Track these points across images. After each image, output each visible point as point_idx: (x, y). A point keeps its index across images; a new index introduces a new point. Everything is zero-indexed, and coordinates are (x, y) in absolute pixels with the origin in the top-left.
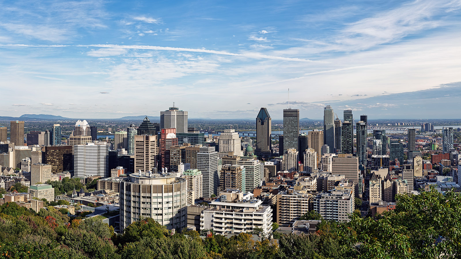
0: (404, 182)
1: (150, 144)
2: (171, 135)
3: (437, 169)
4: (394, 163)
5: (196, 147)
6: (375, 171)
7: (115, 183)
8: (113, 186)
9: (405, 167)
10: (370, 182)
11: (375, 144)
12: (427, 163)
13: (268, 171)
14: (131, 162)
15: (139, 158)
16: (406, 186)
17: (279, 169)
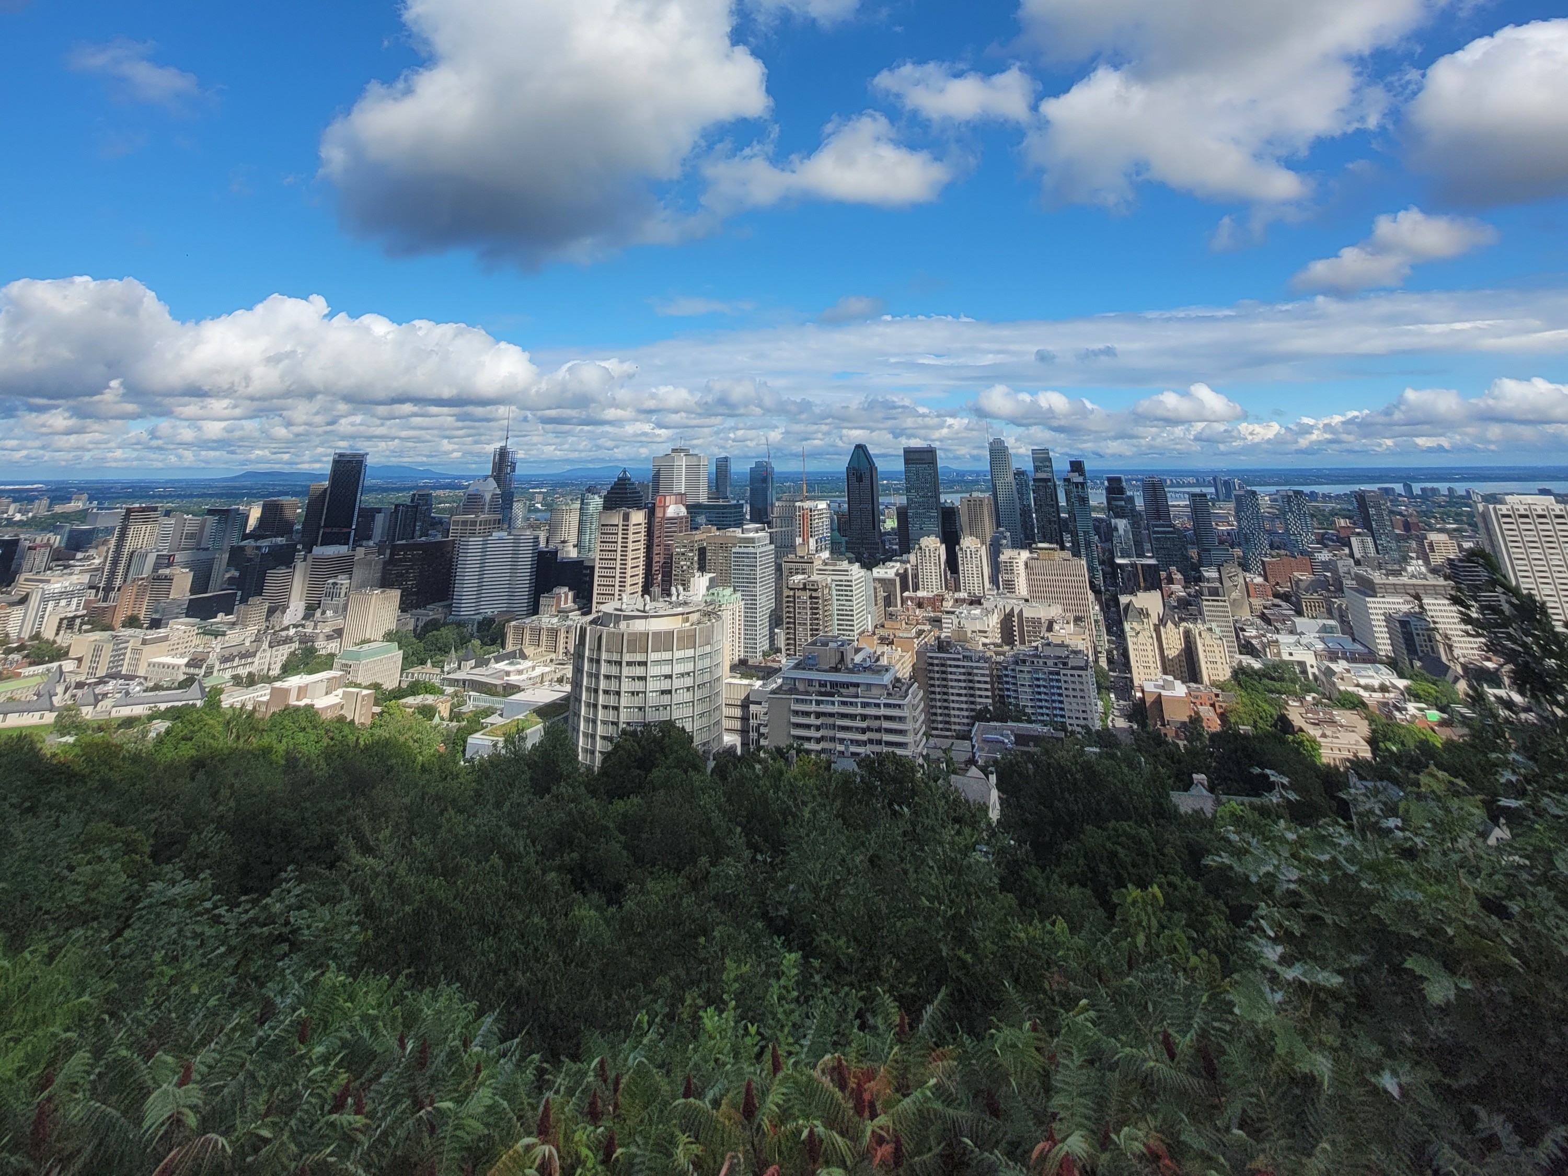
0: (1210, 630)
1: (632, 529)
2: (674, 510)
3: (1286, 597)
4: (1170, 581)
5: (728, 534)
6: (1133, 599)
7: (548, 629)
8: (544, 638)
9: (1206, 591)
10: (1127, 626)
11: (1116, 529)
12: (1255, 581)
13: (882, 594)
14: (586, 575)
15: (605, 564)
16: (1220, 642)
17: (904, 588)
